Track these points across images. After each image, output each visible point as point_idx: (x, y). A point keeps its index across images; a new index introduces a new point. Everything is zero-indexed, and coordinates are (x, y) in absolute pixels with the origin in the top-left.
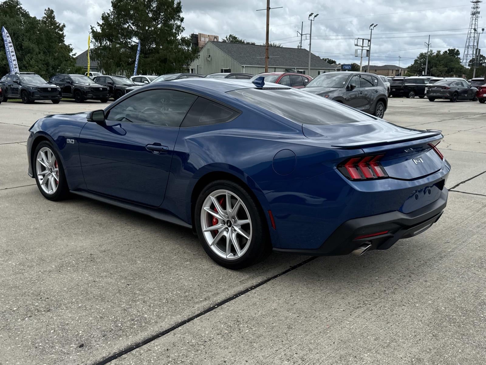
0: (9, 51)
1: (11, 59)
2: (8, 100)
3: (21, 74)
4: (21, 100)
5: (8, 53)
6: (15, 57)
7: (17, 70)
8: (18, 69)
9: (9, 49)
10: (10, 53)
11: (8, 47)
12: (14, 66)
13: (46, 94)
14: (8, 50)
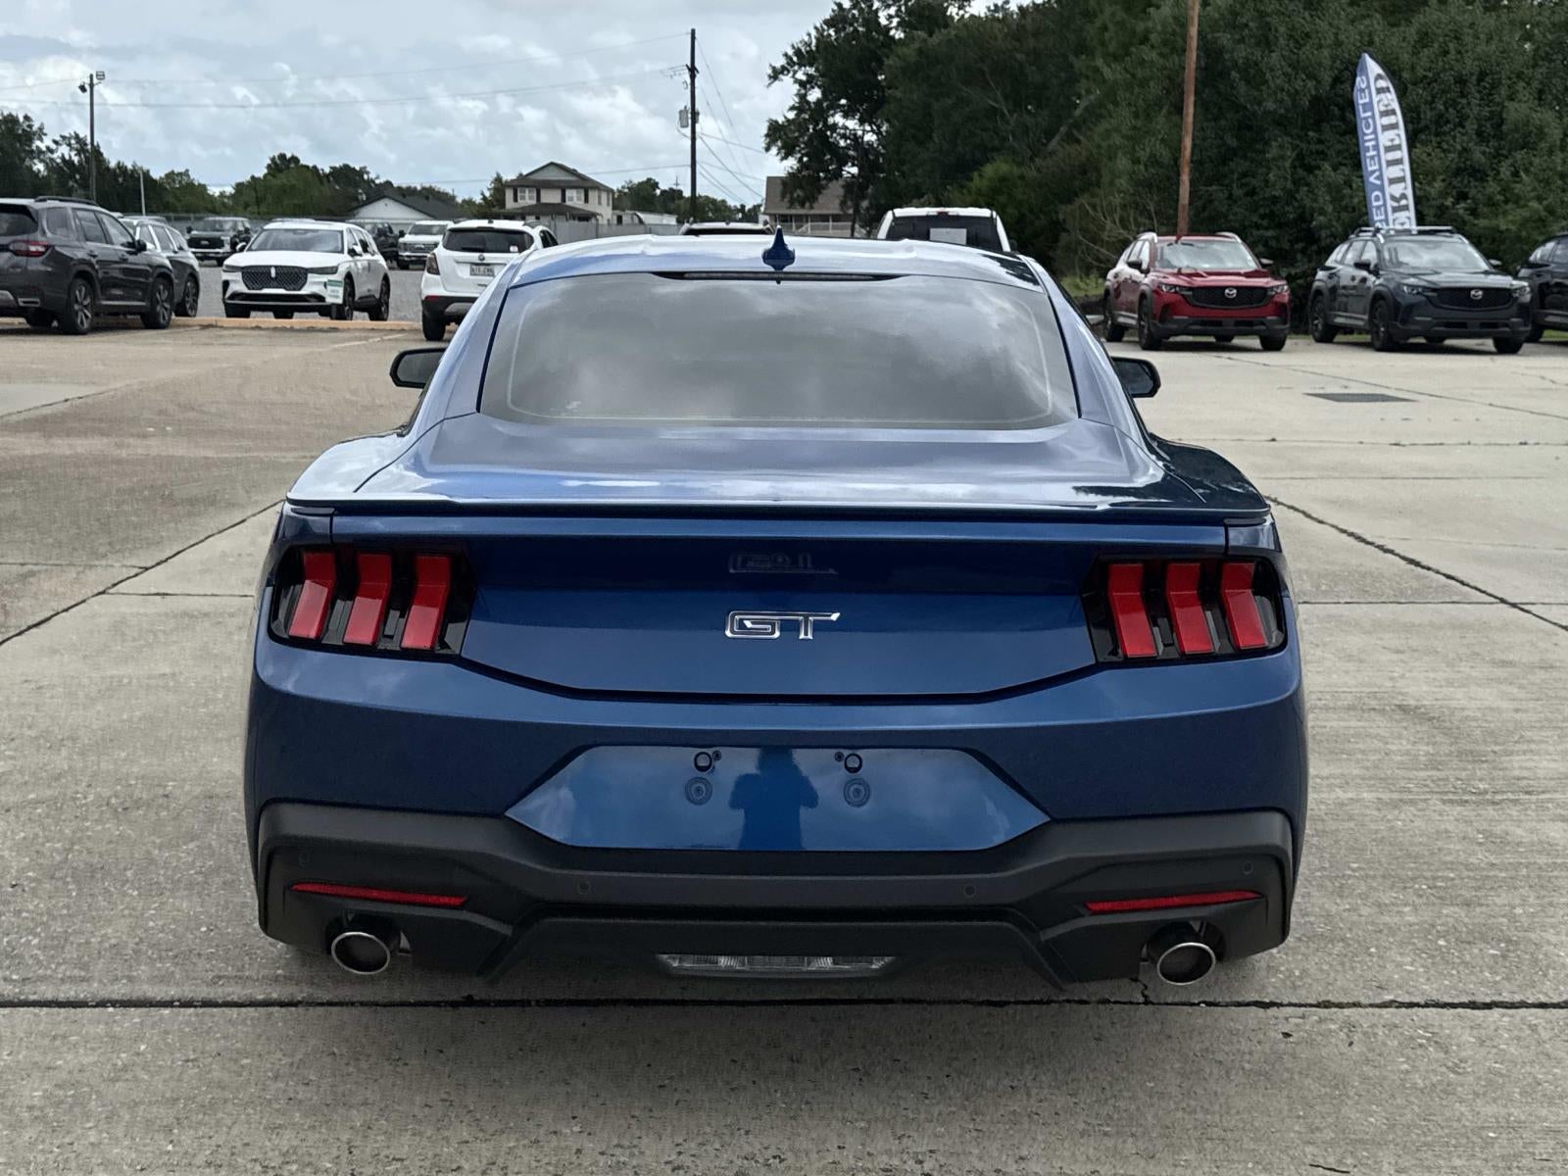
0: (1376, 147)
1: (1380, 177)
2: (1339, 338)
3: (1421, 233)
4: (1367, 338)
5: (1372, 153)
6: (1407, 166)
7: (1407, 219)
8: (1412, 213)
9: (1376, 139)
10: (1379, 155)
11: (1375, 132)
12: (1390, 203)
13: (1454, 314)
14: (1370, 144)
